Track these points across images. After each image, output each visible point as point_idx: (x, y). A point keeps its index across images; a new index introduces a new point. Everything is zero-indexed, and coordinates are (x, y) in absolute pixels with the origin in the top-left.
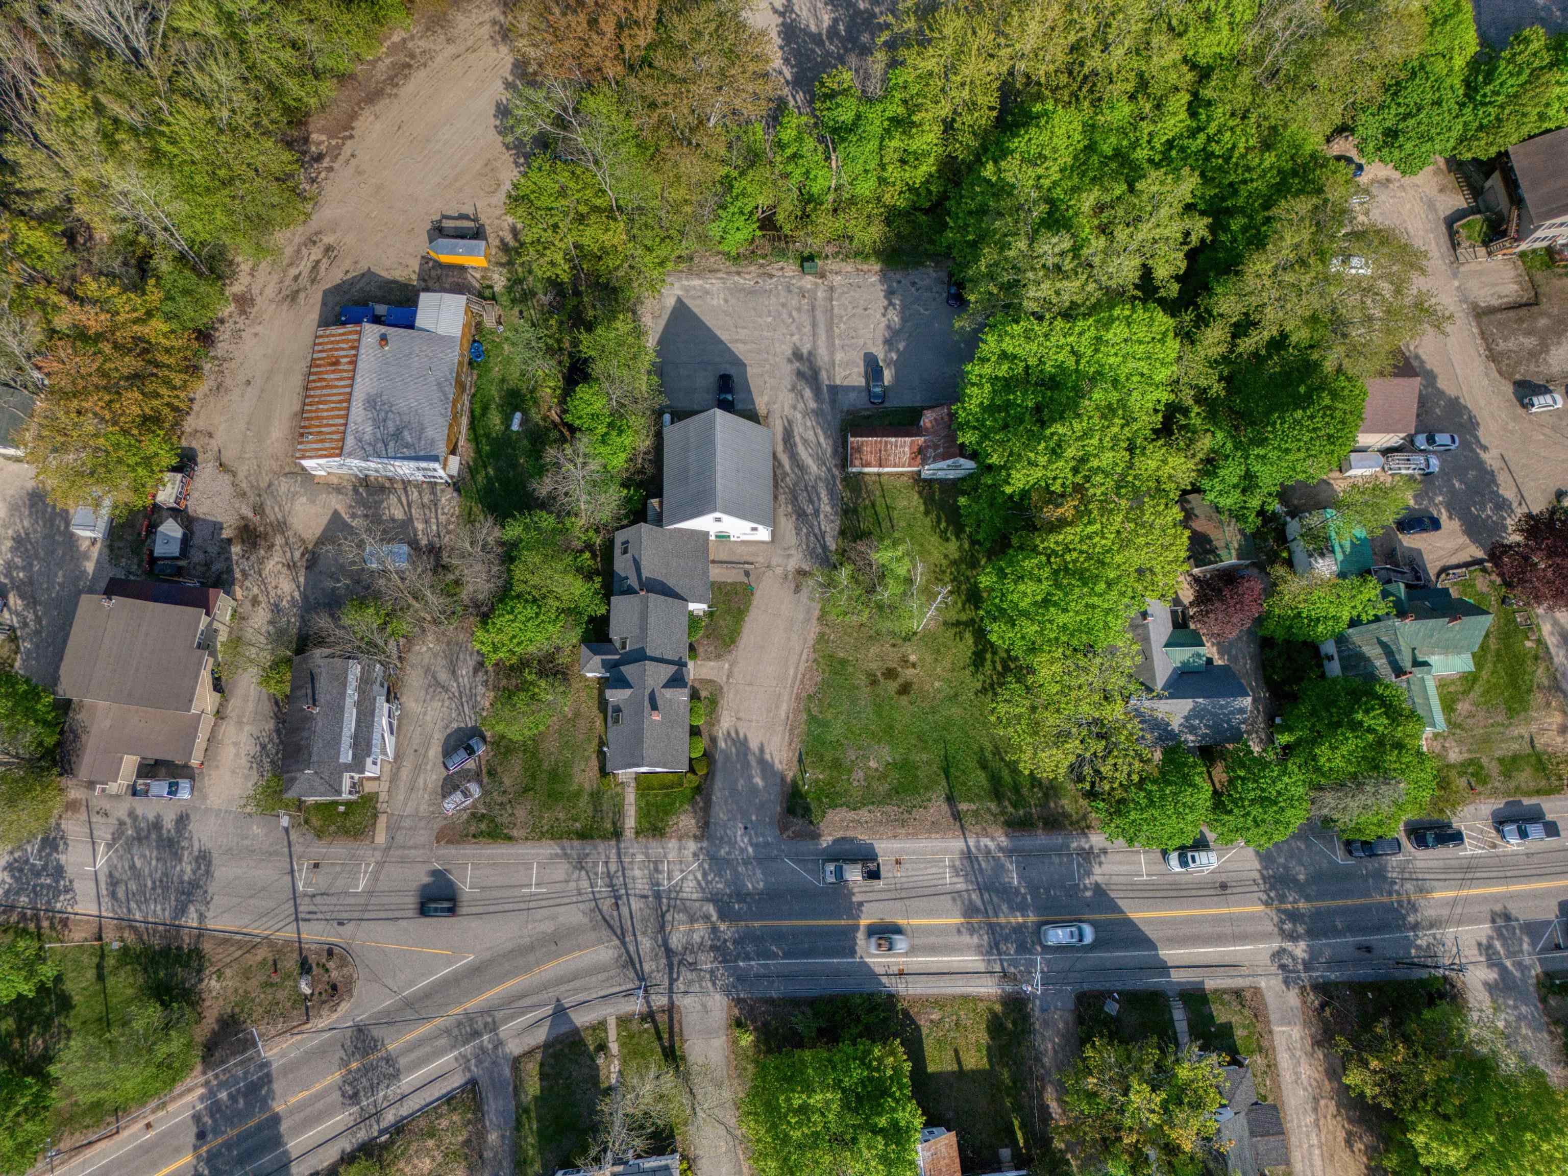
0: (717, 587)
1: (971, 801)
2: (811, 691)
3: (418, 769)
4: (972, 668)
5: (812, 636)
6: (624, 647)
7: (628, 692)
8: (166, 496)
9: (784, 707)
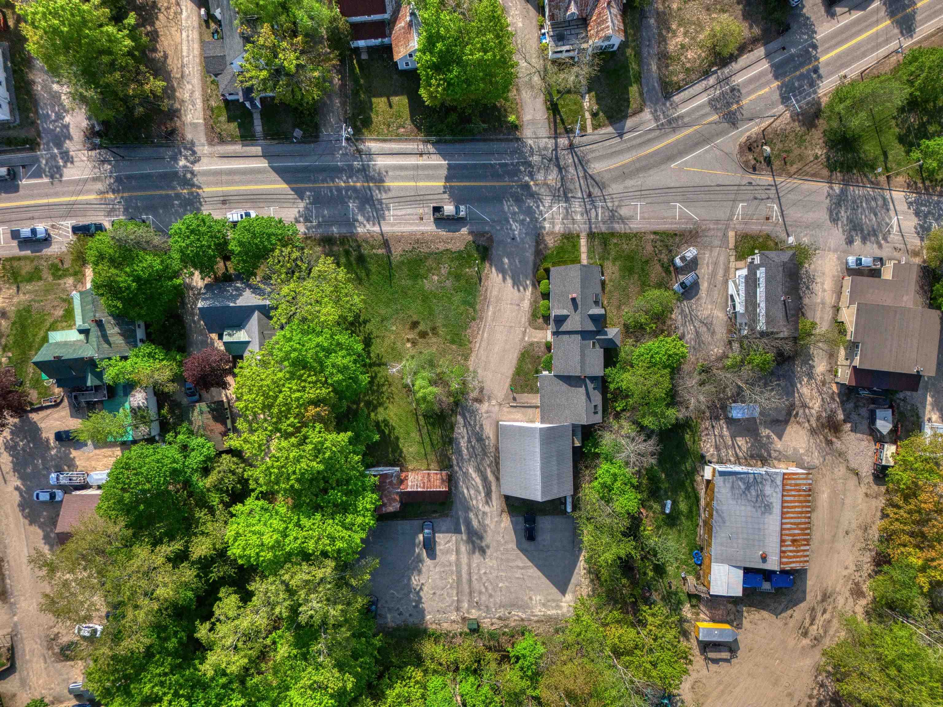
0: (534, 390)
1: (376, 255)
2: (473, 324)
3: (714, 274)
4: (372, 336)
5: (473, 358)
6: (594, 343)
7: (590, 312)
8: (890, 450)
9: (490, 313)
